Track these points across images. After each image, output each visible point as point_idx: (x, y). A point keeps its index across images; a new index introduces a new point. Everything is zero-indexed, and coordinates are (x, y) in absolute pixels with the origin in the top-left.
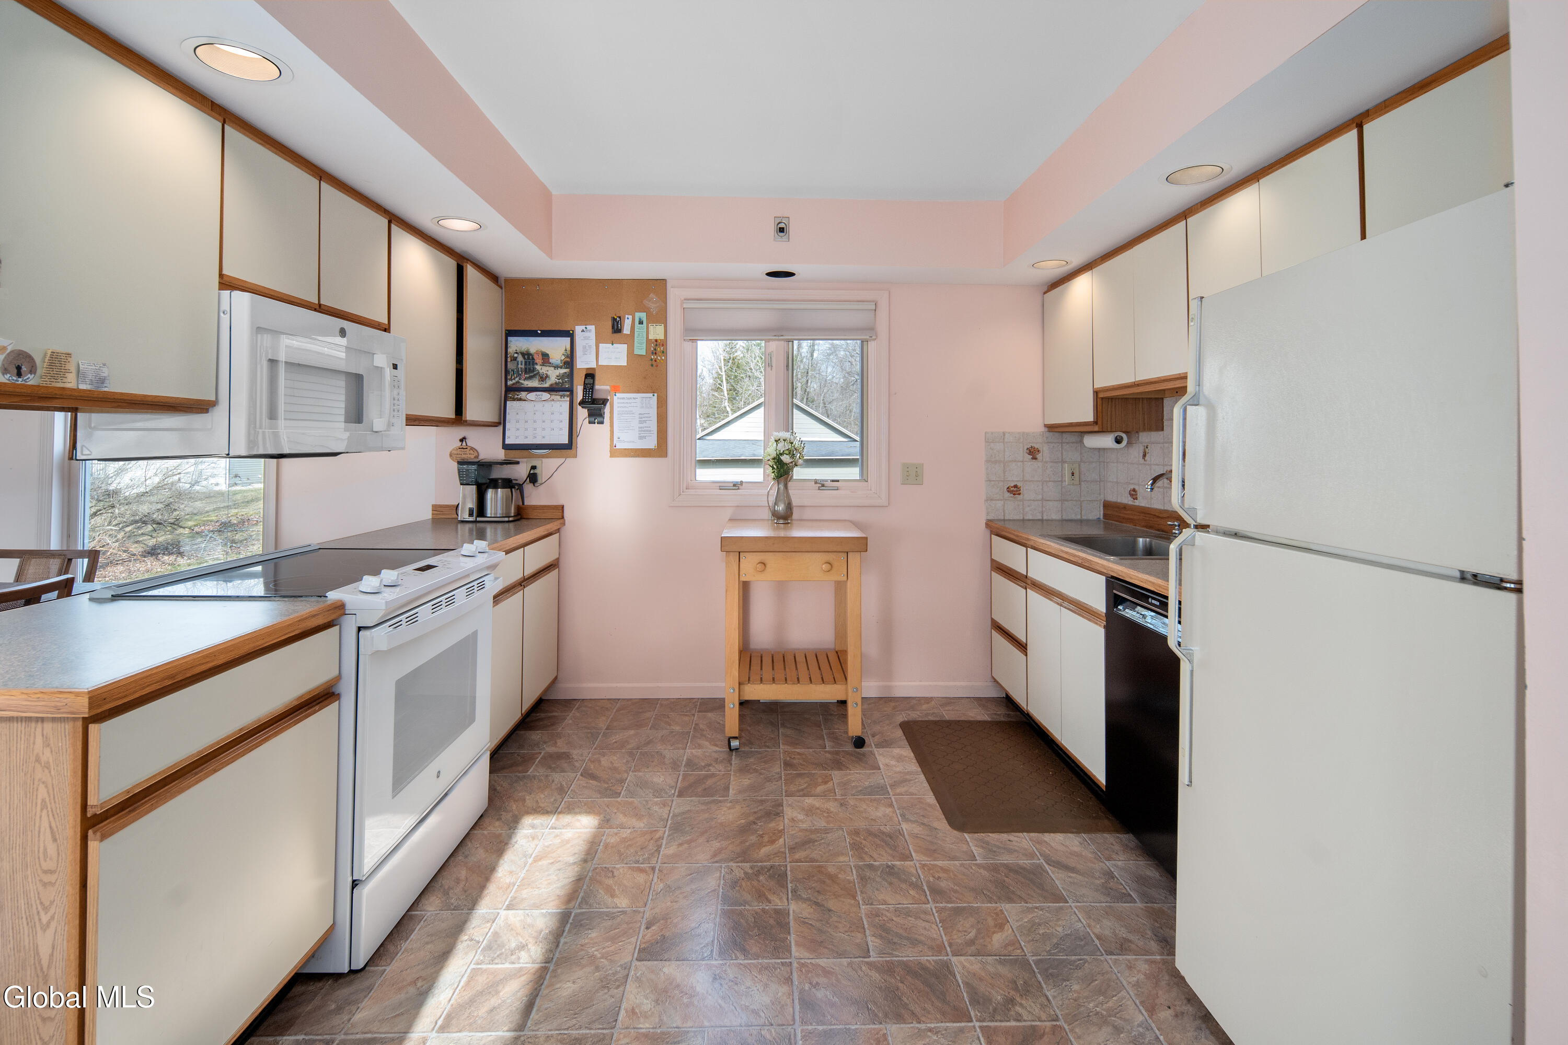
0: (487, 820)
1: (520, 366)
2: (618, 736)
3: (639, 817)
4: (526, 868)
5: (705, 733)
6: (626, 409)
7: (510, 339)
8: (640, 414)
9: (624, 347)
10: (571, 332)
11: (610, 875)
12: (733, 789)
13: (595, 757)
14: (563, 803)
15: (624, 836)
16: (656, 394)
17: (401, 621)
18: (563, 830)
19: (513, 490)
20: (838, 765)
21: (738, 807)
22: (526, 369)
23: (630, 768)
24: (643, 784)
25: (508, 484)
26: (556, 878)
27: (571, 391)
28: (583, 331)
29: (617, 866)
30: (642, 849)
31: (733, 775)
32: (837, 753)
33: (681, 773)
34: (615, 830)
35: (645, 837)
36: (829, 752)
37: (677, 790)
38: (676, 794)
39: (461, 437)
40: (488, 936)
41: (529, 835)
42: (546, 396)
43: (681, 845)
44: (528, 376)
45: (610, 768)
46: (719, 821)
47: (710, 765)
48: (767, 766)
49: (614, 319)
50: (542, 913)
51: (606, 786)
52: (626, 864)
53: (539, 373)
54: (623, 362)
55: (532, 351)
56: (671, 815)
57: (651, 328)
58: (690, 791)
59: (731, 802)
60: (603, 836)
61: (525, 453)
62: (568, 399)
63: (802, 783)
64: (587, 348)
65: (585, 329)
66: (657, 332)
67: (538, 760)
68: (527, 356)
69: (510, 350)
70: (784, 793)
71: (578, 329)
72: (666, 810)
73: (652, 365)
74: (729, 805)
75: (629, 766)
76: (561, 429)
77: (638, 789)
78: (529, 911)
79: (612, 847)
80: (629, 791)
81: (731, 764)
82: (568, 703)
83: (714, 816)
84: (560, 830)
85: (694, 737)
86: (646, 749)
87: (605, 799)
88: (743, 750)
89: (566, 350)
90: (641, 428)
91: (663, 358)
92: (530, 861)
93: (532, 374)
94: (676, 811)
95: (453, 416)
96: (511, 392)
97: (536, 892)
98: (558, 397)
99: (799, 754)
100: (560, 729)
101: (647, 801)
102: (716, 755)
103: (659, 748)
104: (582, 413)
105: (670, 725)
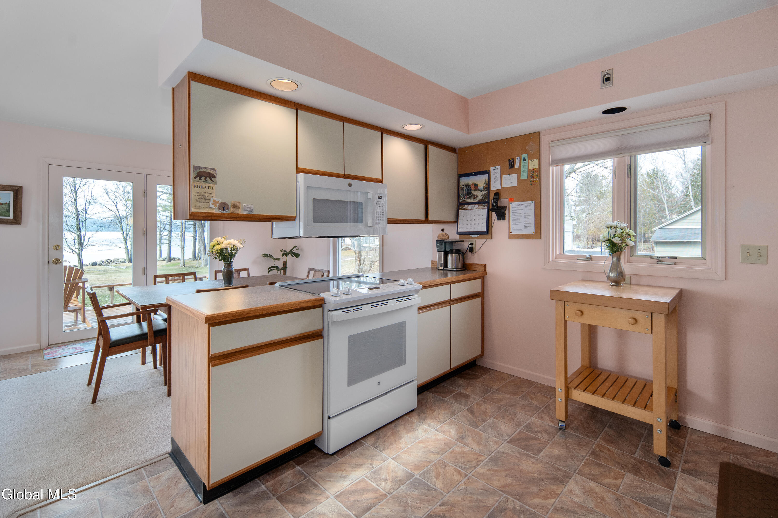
0: (414, 413)
1: (465, 192)
2: (499, 396)
3: (479, 443)
4: (413, 444)
5: (551, 412)
6: (516, 211)
7: (460, 178)
8: (525, 214)
9: (515, 176)
10: (488, 171)
11: (444, 467)
12: (544, 453)
13: (480, 402)
14: (449, 420)
15: (464, 450)
16: (534, 202)
17: (351, 310)
18: (440, 433)
19: (460, 255)
20: (636, 470)
21: (539, 465)
22: (467, 193)
23: (494, 415)
24: (494, 427)
25: (458, 252)
26: (420, 455)
27: (488, 203)
28: (494, 170)
29: (450, 464)
30: (468, 462)
31: (551, 444)
32: (642, 462)
33: (520, 430)
34: (462, 445)
35: (474, 456)
36: (635, 459)
37: (510, 438)
38: (508, 440)
39: (441, 229)
40: (378, 466)
41: (425, 428)
42: (476, 206)
43: (489, 470)
44: (468, 196)
45: (483, 412)
46: (521, 468)
47: (539, 432)
48: (578, 448)
49: (510, 161)
50: (404, 469)
51: (475, 420)
52: (455, 465)
53: (473, 194)
54: (515, 184)
55: (470, 184)
56: (496, 451)
57: (531, 162)
58: (517, 442)
59: (537, 460)
60: (455, 445)
61: (467, 236)
62: (486, 207)
63: (596, 471)
64: (496, 179)
65: (495, 169)
66: (534, 164)
67: (454, 394)
68: (468, 186)
69: (460, 184)
70: (577, 471)
71: (492, 169)
72: (495, 447)
73: (531, 184)
74: (534, 461)
75: (494, 414)
76: (483, 224)
77: (489, 428)
78: (400, 465)
79: (455, 453)
80: (484, 427)
81: (554, 437)
82: (486, 370)
83: (520, 464)
84: (439, 433)
85: (542, 411)
86: (509, 408)
87: (469, 427)
88: (569, 431)
89: (486, 181)
90: (526, 222)
91: (537, 179)
92: (417, 441)
93: (470, 196)
94: (501, 450)
95: (424, 219)
96: (461, 205)
97: (408, 458)
98: (482, 207)
99: (609, 450)
100: (474, 382)
101: (489, 437)
102: (547, 427)
103: (517, 410)
104: (494, 215)
105: (532, 399)
